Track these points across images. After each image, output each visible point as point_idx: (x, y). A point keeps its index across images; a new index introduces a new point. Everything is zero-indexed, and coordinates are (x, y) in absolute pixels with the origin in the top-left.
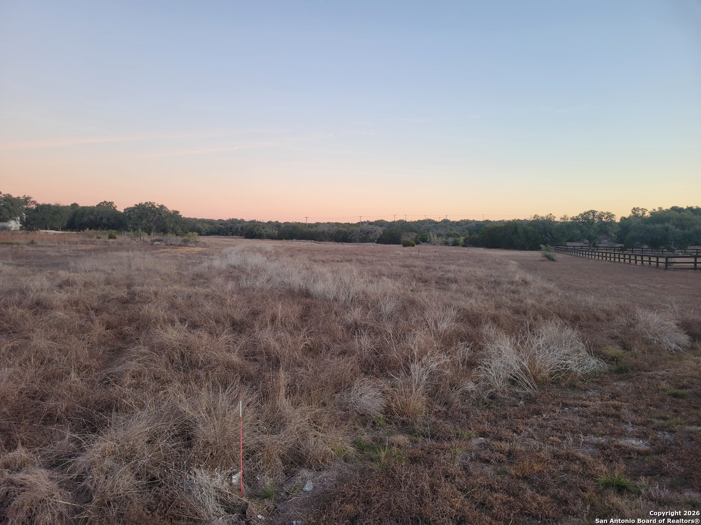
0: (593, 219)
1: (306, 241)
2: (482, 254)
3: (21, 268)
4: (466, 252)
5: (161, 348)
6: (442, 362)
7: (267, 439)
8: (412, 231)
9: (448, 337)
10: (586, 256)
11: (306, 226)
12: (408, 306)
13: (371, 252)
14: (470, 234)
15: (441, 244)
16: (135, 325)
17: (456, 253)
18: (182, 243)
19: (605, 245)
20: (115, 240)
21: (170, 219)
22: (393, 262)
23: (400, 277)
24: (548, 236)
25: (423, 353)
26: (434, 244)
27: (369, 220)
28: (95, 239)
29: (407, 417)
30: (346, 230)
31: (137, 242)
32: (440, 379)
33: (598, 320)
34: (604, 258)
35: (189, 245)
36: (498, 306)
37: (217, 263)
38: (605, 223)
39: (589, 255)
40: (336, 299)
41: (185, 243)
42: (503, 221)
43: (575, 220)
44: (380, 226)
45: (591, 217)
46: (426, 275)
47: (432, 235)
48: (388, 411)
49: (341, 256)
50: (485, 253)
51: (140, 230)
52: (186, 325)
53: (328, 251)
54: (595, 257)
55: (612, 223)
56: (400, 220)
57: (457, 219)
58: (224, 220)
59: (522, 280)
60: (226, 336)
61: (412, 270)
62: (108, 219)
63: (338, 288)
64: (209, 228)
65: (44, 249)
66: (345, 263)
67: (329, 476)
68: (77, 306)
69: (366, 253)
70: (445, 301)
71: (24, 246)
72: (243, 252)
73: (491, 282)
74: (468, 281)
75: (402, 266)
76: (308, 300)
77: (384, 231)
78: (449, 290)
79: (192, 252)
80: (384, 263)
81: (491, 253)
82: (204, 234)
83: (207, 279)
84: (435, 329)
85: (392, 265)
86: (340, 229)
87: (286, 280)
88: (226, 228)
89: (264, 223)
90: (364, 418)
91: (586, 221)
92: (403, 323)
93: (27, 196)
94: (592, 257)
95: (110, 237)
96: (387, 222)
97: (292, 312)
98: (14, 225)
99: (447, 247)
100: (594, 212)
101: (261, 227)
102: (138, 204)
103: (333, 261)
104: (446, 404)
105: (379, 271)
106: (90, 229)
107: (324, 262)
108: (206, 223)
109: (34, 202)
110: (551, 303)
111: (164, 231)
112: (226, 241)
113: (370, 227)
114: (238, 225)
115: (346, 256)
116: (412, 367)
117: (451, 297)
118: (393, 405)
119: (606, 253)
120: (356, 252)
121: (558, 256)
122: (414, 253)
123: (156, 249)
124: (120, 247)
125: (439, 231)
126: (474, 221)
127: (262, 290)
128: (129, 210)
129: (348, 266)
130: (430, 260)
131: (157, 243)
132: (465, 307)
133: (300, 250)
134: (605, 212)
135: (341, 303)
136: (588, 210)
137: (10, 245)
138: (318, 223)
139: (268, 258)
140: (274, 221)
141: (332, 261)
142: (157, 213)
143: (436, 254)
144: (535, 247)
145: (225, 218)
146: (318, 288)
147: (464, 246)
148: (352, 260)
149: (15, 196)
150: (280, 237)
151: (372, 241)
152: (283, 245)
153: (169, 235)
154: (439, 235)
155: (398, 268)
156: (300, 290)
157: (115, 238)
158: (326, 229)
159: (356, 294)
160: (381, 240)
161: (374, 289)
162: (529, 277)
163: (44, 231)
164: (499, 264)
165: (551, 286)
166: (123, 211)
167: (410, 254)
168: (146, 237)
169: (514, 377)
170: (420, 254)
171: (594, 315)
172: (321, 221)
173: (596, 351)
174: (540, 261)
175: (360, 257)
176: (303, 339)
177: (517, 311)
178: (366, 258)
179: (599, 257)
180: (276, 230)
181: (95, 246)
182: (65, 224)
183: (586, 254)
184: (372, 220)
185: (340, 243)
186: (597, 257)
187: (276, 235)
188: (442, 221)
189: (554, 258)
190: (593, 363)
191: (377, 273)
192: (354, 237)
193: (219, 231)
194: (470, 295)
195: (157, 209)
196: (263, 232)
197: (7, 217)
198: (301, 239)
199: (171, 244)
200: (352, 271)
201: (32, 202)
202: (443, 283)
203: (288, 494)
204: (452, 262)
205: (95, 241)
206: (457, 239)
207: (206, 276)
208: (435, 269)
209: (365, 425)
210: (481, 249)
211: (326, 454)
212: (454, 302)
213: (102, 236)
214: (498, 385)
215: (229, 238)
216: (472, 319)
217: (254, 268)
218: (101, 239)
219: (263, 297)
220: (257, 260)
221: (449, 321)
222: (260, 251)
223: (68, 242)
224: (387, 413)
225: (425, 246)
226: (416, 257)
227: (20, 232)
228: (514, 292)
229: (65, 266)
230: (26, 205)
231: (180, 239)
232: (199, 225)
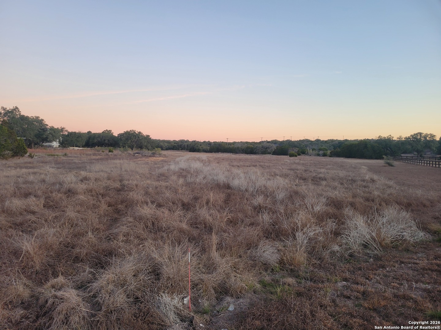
0: (420, 139)
1: (227, 153)
2: (343, 162)
3: (59, 170)
4: (331, 160)
5: (140, 219)
6: (317, 231)
7: (205, 277)
8: (295, 146)
9: (320, 216)
10: (415, 163)
11: (227, 144)
12: (294, 195)
13: (269, 160)
14: (334, 149)
15: (315, 155)
16: (125, 204)
17: (325, 161)
18: (152, 155)
19: (429, 156)
20: (113, 153)
21: (144, 140)
22: (283, 167)
23: (288, 176)
24: (388, 150)
25: (304, 225)
26: (310, 155)
27: (267, 140)
28: (101, 152)
29: (294, 266)
30: (253, 147)
31: (125, 154)
32: (316, 243)
33: (425, 206)
34: (428, 165)
35: (156, 156)
36: (354, 196)
37: (172, 167)
38: (429, 141)
39: (417, 162)
40: (246, 190)
41: (153, 155)
42: (357, 140)
43: (407, 139)
44: (275, 144)
45: (419, 137)
46: (305, 175)
47: (308, 149)
48: (281, 262)
49: (249, 163)
50: (345, 161)
51: (127, 147)
52: (155, 205)
53: (241, 160)
54: (422, 164)
55: (434, 141)
56: (287, 140)
57: (326, 139)
58: (176, 141)
59: (371, 179)
60: (179, 212)
61: (296, 172)
62: (109, 140)
63: (248, 183)
64: (167, 146)
65: (72, 158)
66: (252, 168)
67: (244, 302)
68: (91, 192)
69: (265, 161)
70: (318, 192)
71: (61, 157)
72: (188, 160)
73: (349, 180)
74: (334, 179)
75: (289, 169)
76: (229, 191)
77: (277, 147)
78: (321, 185)
79: (158, 161)
80: (277, 167)
81: (349, 161)
82: (165, 149)
83: (167, 177)
84: (311, 210)
85: (283, 169)
86: (249, 146)
87: (215, 178)
88: (178, 146)
89: (201, 142)
90: (266, 266)
91: (415, 140)
92: (290, 206)
93: (62, 127)
94: (419, 164)
95: (110, 151)
96: (279, 141)
97: (219, 198)
98: (55, 144)
99: (319, 157)
100: (421, 134)
101: (199, 145)
102: (126, 131)
103: (245, 166)
104: (320, 259)
105: (274, 173)
106: (98, 146)
107: (238, 166)
108: (165, 142)
109: (67, 131)
110: (391, 194)
111: (141, 148)
112: (178, 154)
113: (268, 144)
114: (185, 143)
115: (252, 163)
116: (297, 234)
117: (322, 190)
118: (285, 258)
119: (430, 161)
120: (259, 160)
121: (396, 163)
122: (297, 161)
123: (136, 158)
124: (115, 157)
125: (314, 147)
126: (337, 140)
127: (200, 184)
128: (121, 135)
129: (254, 169)
130: (307, 165)
131: (137, 155)
132: (332, 196)
133: (223, 159)
134: (428, 133)
135: (250, 193)
136: (417, 132)
137: (53, 156)
138: (235, 142)
139: (204, 164)
140: (207, 141)
141: (243, 166)
142: (137, 136)
143: (312, 162)
144: (379, 157)
145: (177, 139)
146: (236, 183)
147: (330, 156)
148: (256, 165)
149: (56, 127)
150: (211, 151)
151: (269, 153)
152: (213, 156)
153: (144, 150)
154: (313, 150)
155: (287, 170)
156: (224, 184)
157: (112, 152)
158: (240, 146)
159: (260, 187)
160: (275, 153)
161: (271, 184)
162: (375, 177)
163: (72, 148)
164: (354, 168)
165: (391, 183)
166: (117, 136)
167: (294, 162)
168: (130, 151)
169: (366, 243)
170: (301, 162)
171: (422, 203)
172: (237, 141)
173: (424, 227)
174: (383, 166)
175: (261, 164)
176: (226, 215)
177: (367, 200)
178: (266, 164)
179: (424, 164)
180: (208, 146)
181: (101, 157)
182: (84, 144)
183: (415, 162)
184: (269, 140)
185: (249, 155)
186: (423, 164)
187: (209, 150)
188: (315, 140)
189: (393, 164)
190: (421, 235)
191: (273, 174)
192: (258, 151)
193: (174, 147)
194: (335, 188)
195: (137, 134)
196: (200, 148)
197: (52, 139)
198: (224, 152)
199: (145, 156)
200: (256, 172)
201: (65, 130)
202: (316, 180)
203: (218, 312)
204: (322, 167)
205: (101, 154)
206: (326, 152)
207: (166, 175)
208: (311, 171)
209: (266, 271)
210: (342, 158)
211: (242, 288)
212: (324, 193)
213: (105, 151)
214: (356, 247)
215: (180, 152)
216: (337, 204)
217: (195, 170)
218: (104, 153)
219: (201, 188)
220: (197, 165)
221: (321, 205)
222: (199, 159)
223: (86, 154)
224: (281, 263)
225: (304, 157)
226: (298, 164)
227: (59, 149)
228: (365, 187)
229: (84, 169)
230: (62, 132)
231: (150, 152)
232: (162, 144)
